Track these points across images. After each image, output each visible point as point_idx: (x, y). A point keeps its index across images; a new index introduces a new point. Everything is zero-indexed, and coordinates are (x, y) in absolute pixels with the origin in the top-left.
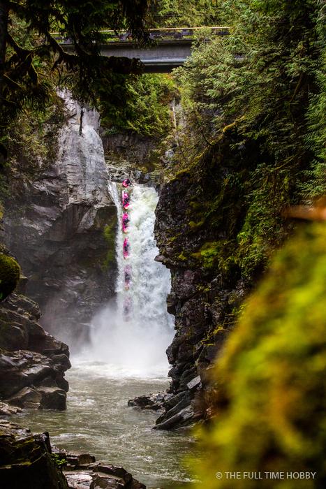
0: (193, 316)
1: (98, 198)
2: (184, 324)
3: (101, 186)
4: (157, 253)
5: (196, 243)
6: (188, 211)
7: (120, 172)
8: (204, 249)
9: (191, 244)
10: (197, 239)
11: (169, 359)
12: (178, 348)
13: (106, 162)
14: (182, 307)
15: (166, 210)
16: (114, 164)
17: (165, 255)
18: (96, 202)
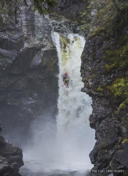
0: (108, 130)
1: (45, 43)
2: (102, 136)
3: (46, 35)
4: (83, 86)
5: (110, 79)
6: (104, 57)
7: (60, 25)
8: (115, 83)
9: (106, 79)
10: (111, 76)
11: (91, 160)
12: (97, 153)
13: (50, 18)
14: (100, 123)
15: (88, 56)
16: (56, 20)
17: (88, 88)
18: (43, 46)
